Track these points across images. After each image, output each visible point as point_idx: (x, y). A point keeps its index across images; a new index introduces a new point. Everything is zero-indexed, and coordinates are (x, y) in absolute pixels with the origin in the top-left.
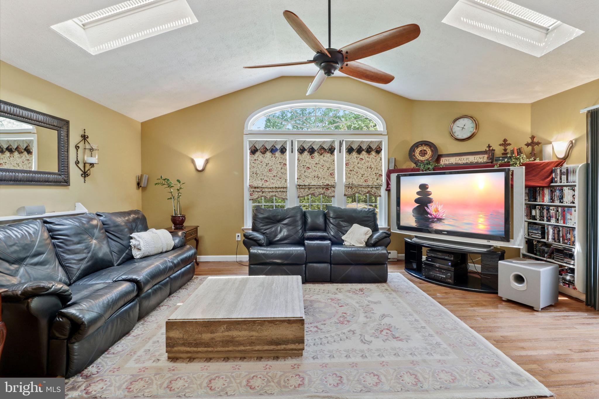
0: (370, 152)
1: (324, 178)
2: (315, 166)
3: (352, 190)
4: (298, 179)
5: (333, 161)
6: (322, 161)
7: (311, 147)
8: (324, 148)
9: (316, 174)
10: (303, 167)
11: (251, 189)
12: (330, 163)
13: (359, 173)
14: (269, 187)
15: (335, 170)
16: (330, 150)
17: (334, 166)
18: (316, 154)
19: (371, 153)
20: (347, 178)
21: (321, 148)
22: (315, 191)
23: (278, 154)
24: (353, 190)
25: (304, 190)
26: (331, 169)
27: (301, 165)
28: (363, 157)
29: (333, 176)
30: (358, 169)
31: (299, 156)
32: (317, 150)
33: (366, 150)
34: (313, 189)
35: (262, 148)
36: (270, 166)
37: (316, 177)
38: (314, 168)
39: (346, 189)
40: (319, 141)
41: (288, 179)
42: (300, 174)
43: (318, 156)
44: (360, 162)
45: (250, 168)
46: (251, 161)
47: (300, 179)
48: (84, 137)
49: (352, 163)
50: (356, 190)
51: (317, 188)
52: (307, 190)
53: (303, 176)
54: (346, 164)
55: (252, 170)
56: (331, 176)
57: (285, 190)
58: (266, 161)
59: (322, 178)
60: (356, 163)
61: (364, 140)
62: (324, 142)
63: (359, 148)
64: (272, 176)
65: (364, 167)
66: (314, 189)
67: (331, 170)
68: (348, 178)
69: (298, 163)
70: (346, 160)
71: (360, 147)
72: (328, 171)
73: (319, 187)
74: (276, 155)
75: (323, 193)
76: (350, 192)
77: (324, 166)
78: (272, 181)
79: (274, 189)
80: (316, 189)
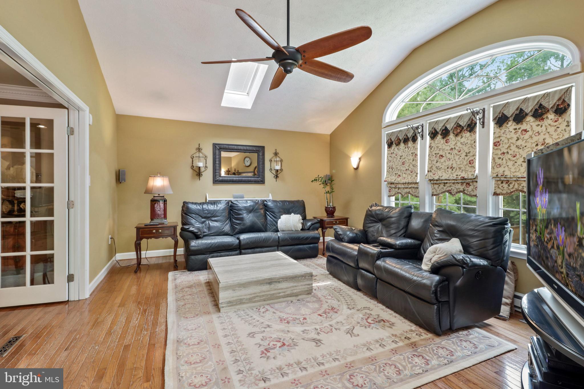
0: (542, 114)
1: (460, 168)
2: (449, 153)
3: (509, 186)
4: (428, 171)
5: (475, 142)
6: (459, 144)
7: (444, 128)
8: (460, 126)
9: (449, 163)
10: (435, 155)
11: (388, 185)
12: (470, 145)
13: (518, 156)
14: (402, 182)
15: (476, 155)
16: (469, 126)
17: (475, 149)
18: (451, 136)
19: (545, 116)
20: (495, 167)
21: (457, 126)
22: (452, 187)
23: (410, 144)
24: (511, 186)
25: (438, 185)
26: (471, 154)
27: (434, 153)
28: (528, 128)
29: (473, 165)
30: (517, 150)
31: (431, 142)
32: (452, 129)
33: (531, 114)
34: (449, 185)
35: (396, 139)
36: (403, 159)
37: (449, 167)
38: (449, 156)
39: (498, 185)
40: (454, 117)
41: (419, 172)
42: (431, 165)
43: (454, 138)
44: (522, 137)
45: (387, 163)
46: (388, 155)
47: (431, 171)
48: (276, 154)
49: (506, 141)
50: (516, 186)
51: (454, 183)
52: (442, 186)
53: (434, 168)
54: (494, 143)
55: (389, 164)
56: (470, 165)
57: (416, 186)
58: (400, 153)
59: (458, 168)
60: (514, 141)
61: (529, 96)
62: (460, 117)
63: (518, 112)
64: (405, 169)
65: (529, 145)
66: (451, 184)
67: (471, 156)
68: (496, 165)
69: (430, 151)
70: (495, 138)
71: (521, 110)
72: (466, 158)
73: (455, 181)
74: (409, 145)
75: (463, 190)
76: (505, 188)
77: (462, 152)
78: (404, 175)
79: (406, 185)
80: (453, 185)
